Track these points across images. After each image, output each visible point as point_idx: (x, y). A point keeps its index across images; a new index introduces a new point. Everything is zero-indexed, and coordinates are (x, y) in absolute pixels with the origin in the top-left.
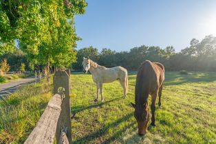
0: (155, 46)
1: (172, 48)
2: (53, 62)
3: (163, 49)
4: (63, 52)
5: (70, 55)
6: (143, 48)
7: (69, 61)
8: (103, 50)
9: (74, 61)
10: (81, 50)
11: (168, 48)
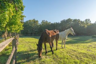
0: (77, 19)
1: (89, 20)
2: (9, 30)
3: (83, 21)
4: (15, 24)
5: (18, 26)
6: (69, 20)
7: (18, 29)
8: (43, 21)
9: (22, 29)
10: (27, 22)
11: (86, 20)
